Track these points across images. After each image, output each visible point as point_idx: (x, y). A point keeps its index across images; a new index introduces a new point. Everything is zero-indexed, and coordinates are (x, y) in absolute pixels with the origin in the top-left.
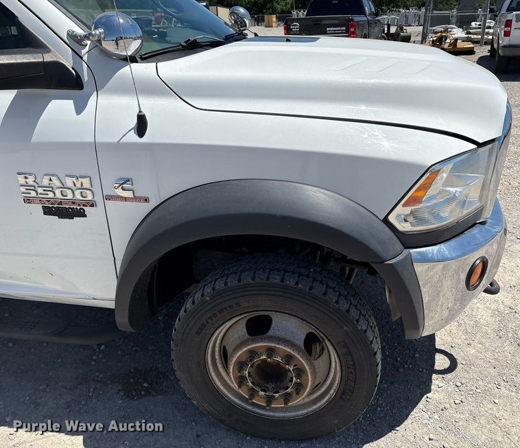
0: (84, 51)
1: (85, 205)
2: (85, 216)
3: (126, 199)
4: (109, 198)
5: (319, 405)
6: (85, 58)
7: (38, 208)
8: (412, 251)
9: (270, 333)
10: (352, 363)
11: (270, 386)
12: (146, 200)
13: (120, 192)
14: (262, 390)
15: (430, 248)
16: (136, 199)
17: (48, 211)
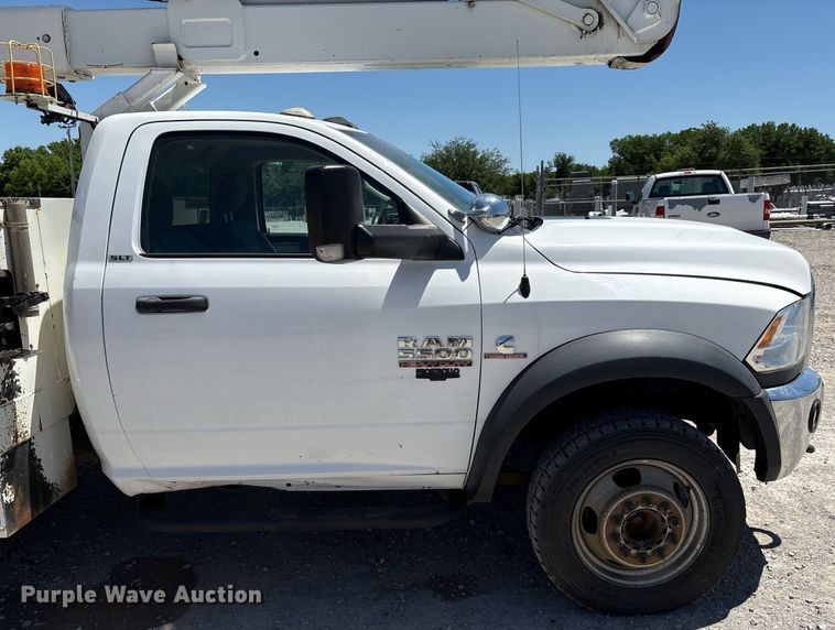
0: (464, 227)
1: (462, 365)
2: (458, 376)
3: (505, 356)
4: (487, 356)
5: (684, 564)
6: (465, 232)
7: (412, 371)
8: (767, 390)
9: (642, 483)
10: (722, 506)
11: (641, 543)
12: (525, 356)
13: (501, 349)
14: (634, 548)
15: (781, 388)
16: (515, 355)
17: (421, 374)
